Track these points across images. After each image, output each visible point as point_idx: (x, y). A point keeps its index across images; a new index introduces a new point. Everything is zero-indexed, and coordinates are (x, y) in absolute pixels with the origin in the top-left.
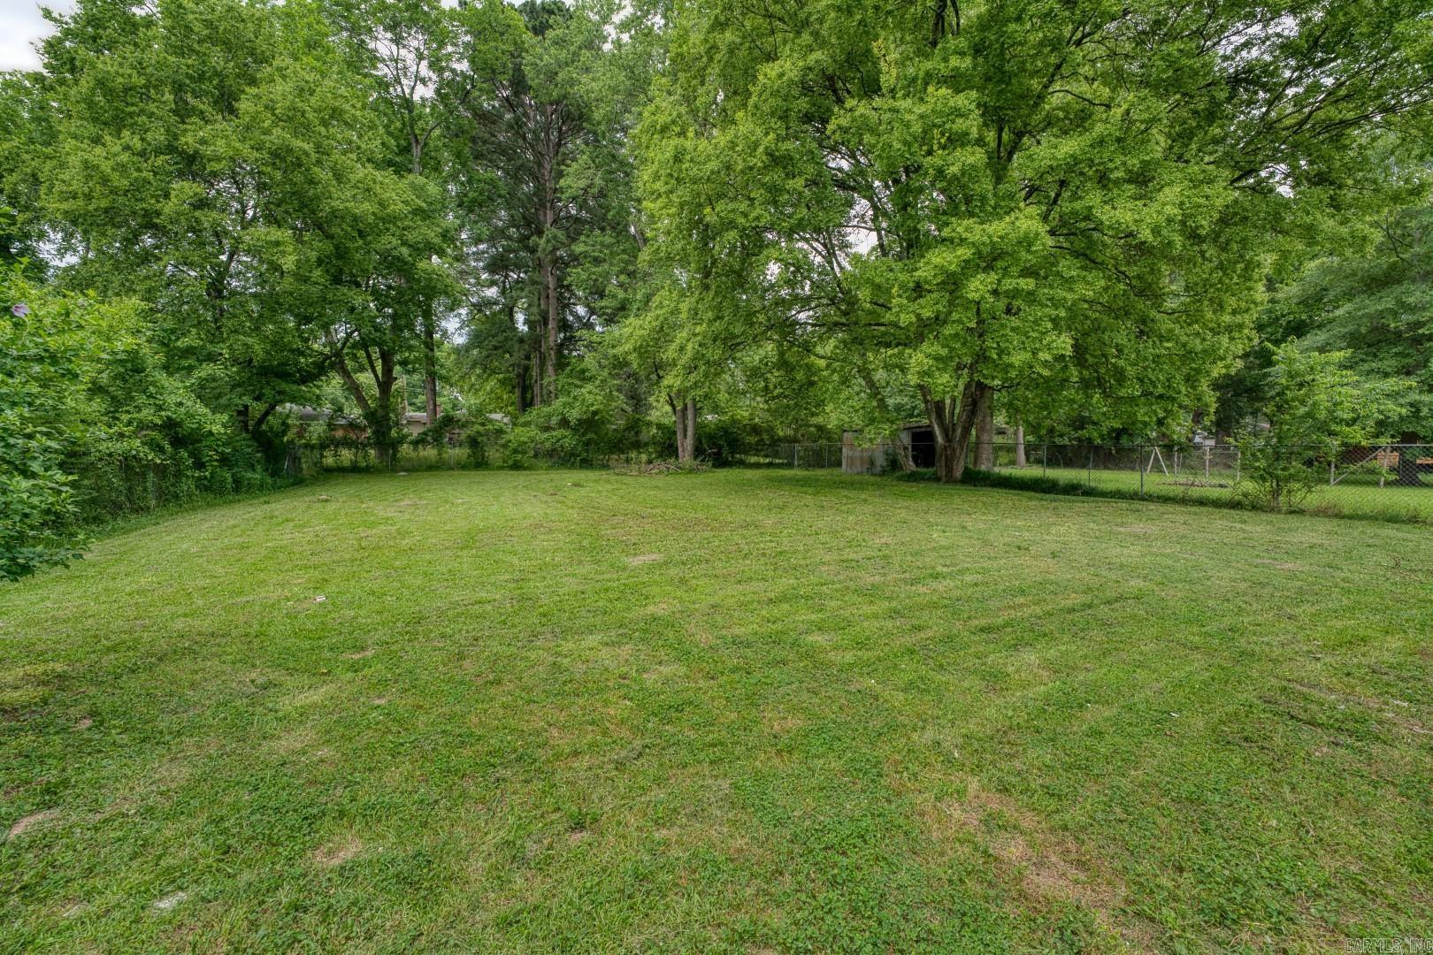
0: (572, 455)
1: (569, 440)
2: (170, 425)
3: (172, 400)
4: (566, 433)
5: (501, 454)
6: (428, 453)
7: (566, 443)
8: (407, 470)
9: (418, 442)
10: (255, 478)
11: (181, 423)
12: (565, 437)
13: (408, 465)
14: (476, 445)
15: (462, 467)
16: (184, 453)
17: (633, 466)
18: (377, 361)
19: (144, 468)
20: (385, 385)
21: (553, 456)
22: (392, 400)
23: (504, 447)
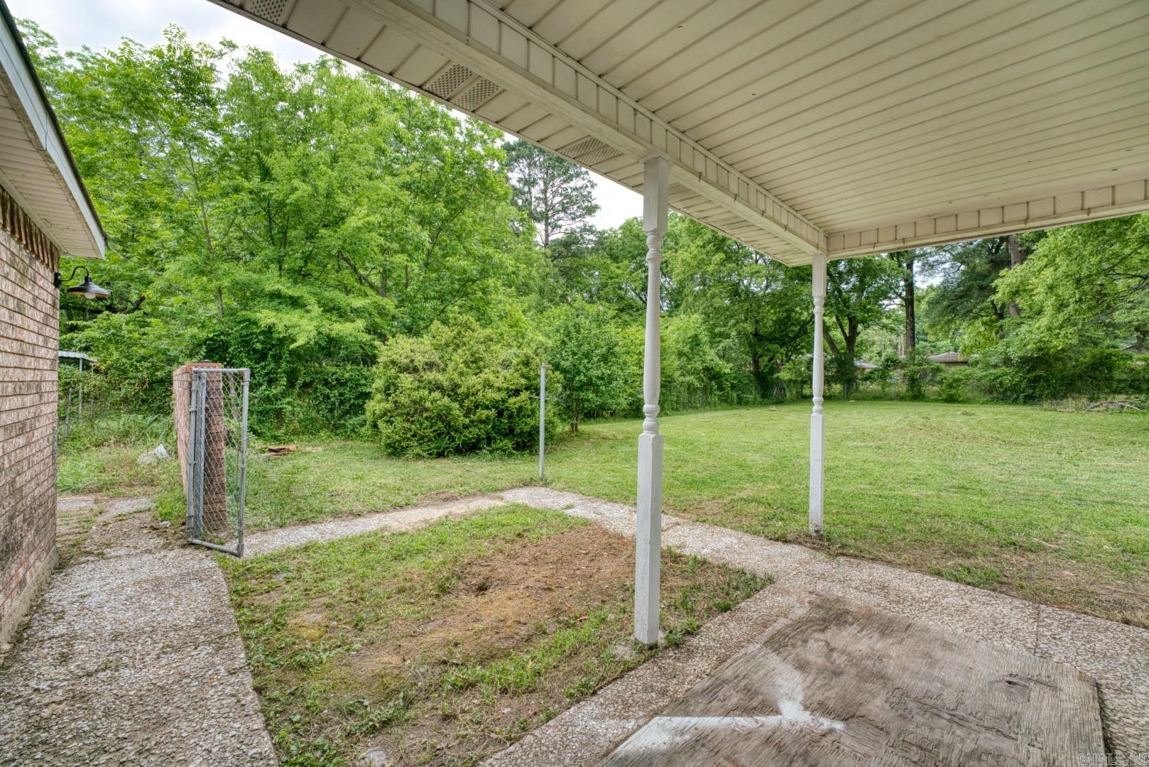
0: (1015, 391)
1: (1009, 376)
2: (707, 369)
3: (709, 358)
4: (1007, 370)
5: (936, 388)
6: (874, 387)
7: (1007, 380)
8: (857, 399)
9: (866, 379)
10: (751, 397)
11: (712, 369)
12: (1007, 374)
13: (859, 395)
14: (913, 381)
15: (901, 398)
16: (713, 383)
17: (1070, 403)
18: (846, 321)
19: (696, 390)
20: (851, 339)
21: (991, 392)
22: (856, 349)
23: (941, 382)
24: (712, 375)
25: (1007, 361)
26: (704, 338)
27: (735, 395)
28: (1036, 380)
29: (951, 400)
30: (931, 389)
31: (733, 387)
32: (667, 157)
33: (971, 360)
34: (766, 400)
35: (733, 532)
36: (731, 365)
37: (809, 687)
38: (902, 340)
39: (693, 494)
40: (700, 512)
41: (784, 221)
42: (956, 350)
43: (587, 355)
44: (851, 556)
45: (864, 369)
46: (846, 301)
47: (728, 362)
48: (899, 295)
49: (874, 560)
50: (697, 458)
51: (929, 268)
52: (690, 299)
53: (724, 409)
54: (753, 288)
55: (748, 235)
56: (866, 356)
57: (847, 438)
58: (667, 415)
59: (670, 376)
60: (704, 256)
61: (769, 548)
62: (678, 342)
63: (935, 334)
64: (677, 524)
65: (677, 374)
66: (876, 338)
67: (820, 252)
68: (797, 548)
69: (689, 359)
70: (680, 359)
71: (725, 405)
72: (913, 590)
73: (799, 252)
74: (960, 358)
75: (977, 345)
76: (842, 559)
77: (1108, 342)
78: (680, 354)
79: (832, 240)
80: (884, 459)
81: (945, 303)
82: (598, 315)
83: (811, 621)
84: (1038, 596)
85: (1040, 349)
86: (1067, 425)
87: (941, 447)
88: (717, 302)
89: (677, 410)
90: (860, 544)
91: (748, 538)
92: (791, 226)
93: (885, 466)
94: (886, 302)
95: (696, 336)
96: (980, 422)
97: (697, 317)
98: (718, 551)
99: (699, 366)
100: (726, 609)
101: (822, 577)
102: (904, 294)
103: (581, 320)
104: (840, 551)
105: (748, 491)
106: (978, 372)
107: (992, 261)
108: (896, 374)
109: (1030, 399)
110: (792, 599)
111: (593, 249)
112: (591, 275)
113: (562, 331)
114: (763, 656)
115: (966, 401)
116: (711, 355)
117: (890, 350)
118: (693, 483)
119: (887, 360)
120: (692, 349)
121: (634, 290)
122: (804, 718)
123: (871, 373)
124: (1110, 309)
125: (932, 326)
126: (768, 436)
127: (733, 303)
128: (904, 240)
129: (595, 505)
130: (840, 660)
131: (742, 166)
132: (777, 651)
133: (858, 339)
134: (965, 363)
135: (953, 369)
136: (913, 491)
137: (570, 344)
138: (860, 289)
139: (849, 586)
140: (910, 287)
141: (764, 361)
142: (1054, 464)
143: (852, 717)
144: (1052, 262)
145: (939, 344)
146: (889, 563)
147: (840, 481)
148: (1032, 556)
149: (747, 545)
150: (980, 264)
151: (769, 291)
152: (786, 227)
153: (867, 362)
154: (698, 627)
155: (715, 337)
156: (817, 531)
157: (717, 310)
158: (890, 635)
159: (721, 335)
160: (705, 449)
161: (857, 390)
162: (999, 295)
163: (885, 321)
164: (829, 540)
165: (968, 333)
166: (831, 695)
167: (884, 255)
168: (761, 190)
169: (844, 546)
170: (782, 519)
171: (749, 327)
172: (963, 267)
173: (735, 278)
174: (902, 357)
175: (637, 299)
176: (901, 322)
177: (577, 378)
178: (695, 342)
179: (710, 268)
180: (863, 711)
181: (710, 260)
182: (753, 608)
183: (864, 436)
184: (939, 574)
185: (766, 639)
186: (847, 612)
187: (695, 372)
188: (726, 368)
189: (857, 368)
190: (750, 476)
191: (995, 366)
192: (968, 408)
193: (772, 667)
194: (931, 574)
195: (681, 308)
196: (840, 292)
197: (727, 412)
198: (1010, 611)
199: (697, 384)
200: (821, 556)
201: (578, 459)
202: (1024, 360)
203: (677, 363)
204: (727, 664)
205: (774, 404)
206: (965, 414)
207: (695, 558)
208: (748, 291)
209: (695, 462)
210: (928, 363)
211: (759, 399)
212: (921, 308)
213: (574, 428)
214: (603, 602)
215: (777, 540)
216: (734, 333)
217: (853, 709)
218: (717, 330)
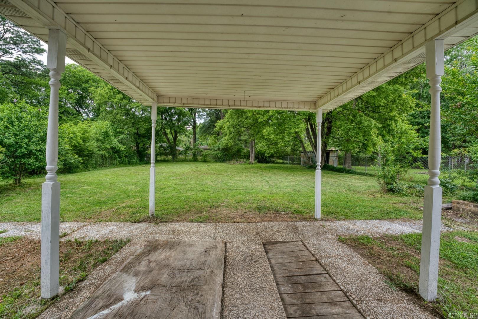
0: (220, 158)
1: (220, 154)
2: (112, 148)
3: (113, 143)
4: (219, 152)
5: (201, 157)
6: (182, 157)
7: (219, 155)
8: (177, 161)
9: (180, 154)
10: (134, 161)
11: (115, 148)
12: (219, 153)
13: (177, 160)
14: (194, 155)
15: (191, 161)
16: (116, 155)
17: (232, 162)
18: (173, 132)
19: (106, 158)
20: (175, 138)
21: (215, 159)
22: (177, 143)
23: (202, 156)
24: (115, 151)
25: (219, 149)
26: (111, 133)
27: (127, 160)
28: (225, 155)
29: (205, 161)
30: (200, 158)
31: (126, 156)
32: (65, 32)
33: (211, 148)
34: (141, 162)
35: (115, 223)
36: (125, 147)
37: (138, 282)
38: (192, 140)
39: (97, 209)
40: (99, 217)
41: (138, 85)
42: (207, 145)
43: (29, 137)
44: (164, 222)
45: (180, 150)
46: (174, 124)
47: (124, 145)
48: (191, 125)
49: (172, 221)
50: (103, 191)
51: (200, 116)
52: (104, 114)
53: (121, 167)
54: (136, 113)
55: (122, 87)
56: (181, 146)
57: (171, 176)
58: (89, 171)
59: (91, 151)
60: (112, 94)
61: (131, 227)
62: (96, 134)
63: (202, 139)
64: (85, 226)
65: (95, 150)
66: (184, 139)
67: (154, 102)
68: (143, 223)
69: (103, 143)
70: (97, 142)
71: (122, 165)
72: (183, 229)
73: (146, 100)
74: (208, 148)
75: (212, 144)
76: (160, 224)
77: (240, 145)
78: (98, 140)
79: (160, 98)
80: (182, 183)
81: (204, 129)
82: (38, 114)
83: (144, 253)
84: (217, 221)
85: (226, 146)
86: (231, 168)
87: (199, 177)
88: (118, 117)
89: (96, 168)
90: (168, 216)
91: (122, 224)
92: (141, 87)
93: (182, 185)
94: (187, 126)
95: (107, 132)
96: (211, 168)
97: (107, 123)
98: (105, 235)
99: (108, 146)
100: (105, 261)
101: (152, 233)
102: (193, 124)
103: (24, 115)
104: (161, 221)
105: (127, 203)
106: (212, 152)
107: (216, 117)
108: (189, 152)
109: (224, 161)
110: (137, 247)
111: (40, 74)
112: (40, 90)
113: (5, 120)
114: (119, 277)
115: (209, 162)
116: (115, 142)
117: (188, 144)
118: (99, 203)
119: (187, 147)
120: (104, 138)
121: (71, 104)
122: (135, 295)
123: (182, 152)
124: (240, 135)
125: (201, 136)
126: (140, 178)
127: (127, 119)
128: (184, 104)
129: (27, 226)
130: (152, 265)
131: (115, 53)
132: (126, 272)
133: (178, 139)
134: (209, 149)
135: (206, 151)
136: (189, 194)
137: (12, 129)
138: (179, 120)
139: (162, 234)
140: (195, 122)
141: (141, 146)
142: (226, 180)
143: (154, 286)
144: (228, 121)
145: (203, 142)
146: (178, 221)
147: (165, 193)
148: (217, 209)
149: (121, 228)
150: (214, 117)
151: (143, 115)
152: (138, 88)
153: (180, 148)
154: (87, 276)
155: (117, 133)
156: (152, 215)
157: (119, 121)
158: (173, 248)
159: (120, 132)
160: (107, 186)
161: (177, 158)
162: (217, 128)
163: (186, 133)
164: (156, 217)
165: (210, 139)
166: (147, 282)
167: (187, 109)
168: (126, 68)
169: (162, 218)
170: (139, 213)
171: (134, 130)
172: (209, 118)
173: (128, 107)
174: (192, 147)
175: (73, 109)
176: (191, 134)
177: (19, 150)
178: (106, 134)
179: (115, 100)
180: (159, 282)
181: (115, 96)
182: (117, 257)
183: (177, 175)
184: (192, 221)
185: (121, 268)
186: (159, 245)
187: (105, 149)
188: (123, 148)
189: (177, 150)
190: (128, 196)
191: (216, 151)
192: (209, 164)
193: (123, 280)
194: (190, 222)
195: (99, 117)
196: (172, 120)
197: (123, 168)
198: (209, 228)
199: (107, 155)
200: (153, 224)
201: (18, 201)
202: (223, 149)
203: (95, 144)
204: (99, 288)
205: (145, 164)
206: (208, 166)
207: (92, 241)
208: (134, 115)
209: (101, 193)
210: (199, 148)
211: (138, 162)
212: (198, 130)
213: (18, 182)
214: (22, 284)
215: (135, 222)
216: (126, 132)
217: (155, 283)
218: (118, 130)
